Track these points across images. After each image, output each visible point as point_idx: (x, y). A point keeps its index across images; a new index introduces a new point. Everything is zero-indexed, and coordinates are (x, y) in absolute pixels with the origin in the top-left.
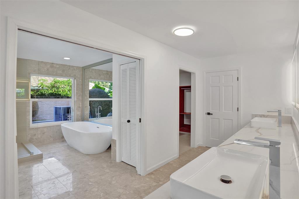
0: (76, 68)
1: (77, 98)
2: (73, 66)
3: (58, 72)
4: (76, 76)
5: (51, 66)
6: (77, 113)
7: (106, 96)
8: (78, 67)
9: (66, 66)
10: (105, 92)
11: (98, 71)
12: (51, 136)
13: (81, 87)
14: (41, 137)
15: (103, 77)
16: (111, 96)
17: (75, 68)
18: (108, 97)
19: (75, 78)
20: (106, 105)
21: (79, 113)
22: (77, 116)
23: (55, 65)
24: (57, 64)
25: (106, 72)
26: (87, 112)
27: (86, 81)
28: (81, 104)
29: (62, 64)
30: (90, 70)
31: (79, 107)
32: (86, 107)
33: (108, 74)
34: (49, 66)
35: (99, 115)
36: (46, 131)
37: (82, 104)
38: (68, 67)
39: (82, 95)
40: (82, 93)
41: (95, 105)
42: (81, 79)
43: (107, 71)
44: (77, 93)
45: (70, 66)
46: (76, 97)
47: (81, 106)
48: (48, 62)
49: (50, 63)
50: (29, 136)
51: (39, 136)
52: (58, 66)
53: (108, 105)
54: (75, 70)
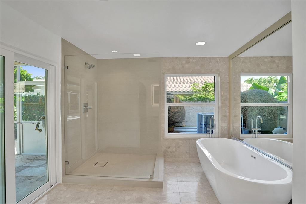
0: (220, 60)
1: (222, 103)
2: (214, 58)
3: (195, 68)
4: (220, 70)
5: (186, 62)
6: (221, 124)
7: (270, 100)
8: (222, 57)
9: (206, 59)
10: (269, 94)
11: (255, 58)
12: (187, 152)
13: (227, 86)
14: (176, 151)
15: (265, 68)
16: (279, 99)
17: (218, 59)
18: (275, 101)
19: (219, 74)
20: (271, 112)
21: (225, 125)
22: (221, 128)
23: (191, 60)
24: (194, 58)
25: (269, 60)
26: (238, 124)
27: (234, 77)
28: (227, 111)
29: (200, 58)
30: (241, 60)
31: (225, 116)
32: (235, 116)
33: (274, 61)
34: (184, 62)
35: (258, 131)
36: (181, 144)
37: (229, 112)
38: (209, 60)
39: (229, 98)
40: (229, 95)
41: (252, 112)
42: (227, 74)
43: (272, 57)
44: (221, 95)
45: (210, 58)
46: (220, 101)
47: (228, 114)
48: (183, 58)
49: (186, 58)
50: (164, 147)
51: (174, 150)
52: (195, 60)
53: (274, 113)
54: (217, 62)
